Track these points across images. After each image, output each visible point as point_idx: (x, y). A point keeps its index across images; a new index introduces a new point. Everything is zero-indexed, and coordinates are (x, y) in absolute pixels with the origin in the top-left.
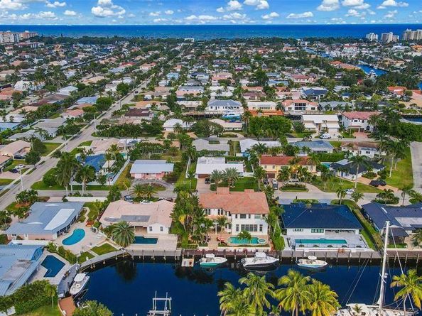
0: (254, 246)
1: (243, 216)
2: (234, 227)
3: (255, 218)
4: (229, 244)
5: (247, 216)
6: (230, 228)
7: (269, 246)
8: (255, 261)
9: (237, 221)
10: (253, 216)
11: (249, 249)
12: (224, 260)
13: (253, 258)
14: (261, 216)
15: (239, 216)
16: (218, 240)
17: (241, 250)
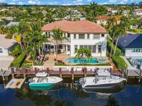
0: (94, 65)
1: (82, 36)
2: (73, 49)
3: (94, 38)
4: (67, 63)
5: (86, 35)
6: (69, 50)
7: (110, 65)
8: (96, 80)
9: (75, 42)
10: (91, 36)
11: (89, 68)
12: (58, 80)
13: (94, 78)
14: (101, 35)
15: (77, 36)
16: (55, 60)
17: (80, 69)
